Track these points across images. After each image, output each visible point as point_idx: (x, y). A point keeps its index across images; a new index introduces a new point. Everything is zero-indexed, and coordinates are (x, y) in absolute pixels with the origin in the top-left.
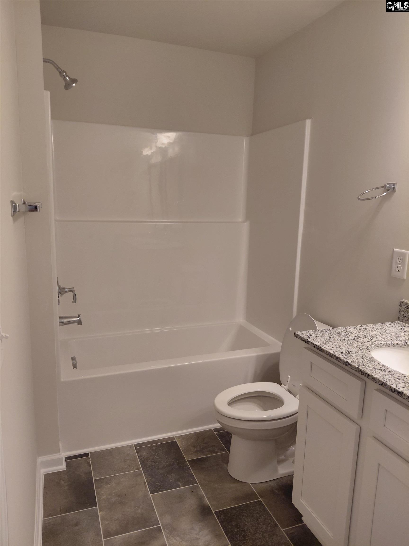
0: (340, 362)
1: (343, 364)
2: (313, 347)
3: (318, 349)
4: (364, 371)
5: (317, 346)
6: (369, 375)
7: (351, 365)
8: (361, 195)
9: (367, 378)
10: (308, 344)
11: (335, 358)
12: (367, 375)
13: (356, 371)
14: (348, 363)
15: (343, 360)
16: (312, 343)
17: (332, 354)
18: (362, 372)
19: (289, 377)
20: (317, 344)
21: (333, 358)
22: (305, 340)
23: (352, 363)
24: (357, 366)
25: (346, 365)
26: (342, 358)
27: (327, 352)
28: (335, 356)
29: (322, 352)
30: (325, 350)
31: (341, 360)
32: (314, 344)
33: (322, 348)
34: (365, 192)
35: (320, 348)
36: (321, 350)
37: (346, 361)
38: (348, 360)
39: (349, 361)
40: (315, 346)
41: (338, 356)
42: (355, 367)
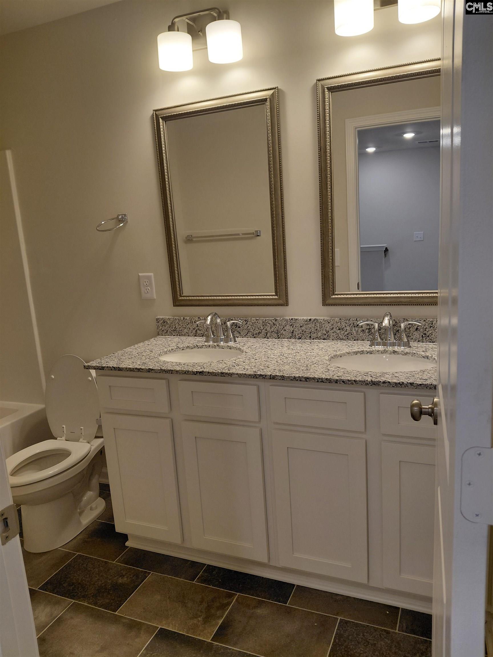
0: (142, 372)
1: (146, 372)
2: (110, 370)
3: (116, 370)
4: (167, 369)
5: (114, 367)
6: (172, 370)
7: (154, 369)
8: (98, 226)
9: (171, 373)
10: (103, 369)
11: (136, 371)
12: (170, 371)
13: (160, 372)
14: (151, 369)
15: (145, 369)
16: (107, 367)
17: (133, 368)
18: (166, 371)
19: (64, 426)
20: (114, 366)
21: (134, 371)
22: (99, 367)
23: (154, 368)
24: (160, 368)
25: (149, 371)
26: (143, 367)
27: (126, 368)
28: (136, 369)
29: (122, 371)
30: (124, 368)
31: (142, 369)
32: (110, 367)
33: (120, 367)
34: (101, 224)
35: (118, 367)
36: (120, 369)
37: (148, 368)
38: (149, 368)
39: (151, 367)
40: (112, 368)
41: (139, 368)
42: (158, 369)
